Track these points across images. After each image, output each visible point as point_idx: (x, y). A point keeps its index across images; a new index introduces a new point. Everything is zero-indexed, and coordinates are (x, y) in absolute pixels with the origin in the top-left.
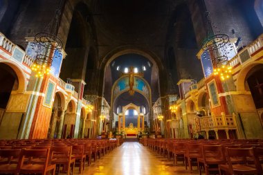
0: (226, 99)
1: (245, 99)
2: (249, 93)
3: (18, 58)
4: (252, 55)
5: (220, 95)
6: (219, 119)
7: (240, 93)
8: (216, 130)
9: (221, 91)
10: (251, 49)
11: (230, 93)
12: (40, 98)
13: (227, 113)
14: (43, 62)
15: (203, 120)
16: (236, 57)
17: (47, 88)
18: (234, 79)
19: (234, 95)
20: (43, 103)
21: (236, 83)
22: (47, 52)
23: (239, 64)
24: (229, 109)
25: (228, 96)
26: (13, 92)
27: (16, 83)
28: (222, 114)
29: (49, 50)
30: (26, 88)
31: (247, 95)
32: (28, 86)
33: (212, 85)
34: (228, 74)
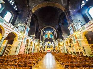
0: (78, 42)
1: (85, 42)
2: (86, 39)
3: (16, 31)
4: (86, 28)
5: (76, 40)
6: (76, 48)
7: (83, 39)
8: (76, 52)
9: (76, 39)
10: (85, 26)
11: (79, 40)
12: (22, 42)
13: (79, 46)
14: (23, 32)
15: (71, 48)
16: (81, 28)
17: (24, 39)
18: (81, 35)
19: (81, 40)
20: (23, 43)
21: (81, 36)
22: (24, 29)
23: (82, 30)
24: (80, 45)
25: (79, 41)
26: (14, 40)
27: (15, 37)
28: (77, 46)
29: (25, 29)
30: (18, 39)
31: (85, 40)
32: (19, 38)
33: (73, 37)
34: (79, 35)
